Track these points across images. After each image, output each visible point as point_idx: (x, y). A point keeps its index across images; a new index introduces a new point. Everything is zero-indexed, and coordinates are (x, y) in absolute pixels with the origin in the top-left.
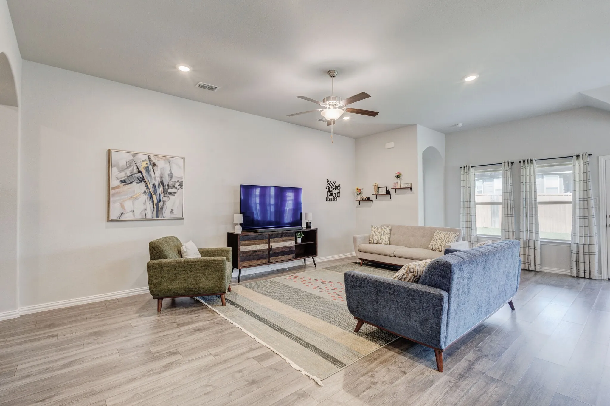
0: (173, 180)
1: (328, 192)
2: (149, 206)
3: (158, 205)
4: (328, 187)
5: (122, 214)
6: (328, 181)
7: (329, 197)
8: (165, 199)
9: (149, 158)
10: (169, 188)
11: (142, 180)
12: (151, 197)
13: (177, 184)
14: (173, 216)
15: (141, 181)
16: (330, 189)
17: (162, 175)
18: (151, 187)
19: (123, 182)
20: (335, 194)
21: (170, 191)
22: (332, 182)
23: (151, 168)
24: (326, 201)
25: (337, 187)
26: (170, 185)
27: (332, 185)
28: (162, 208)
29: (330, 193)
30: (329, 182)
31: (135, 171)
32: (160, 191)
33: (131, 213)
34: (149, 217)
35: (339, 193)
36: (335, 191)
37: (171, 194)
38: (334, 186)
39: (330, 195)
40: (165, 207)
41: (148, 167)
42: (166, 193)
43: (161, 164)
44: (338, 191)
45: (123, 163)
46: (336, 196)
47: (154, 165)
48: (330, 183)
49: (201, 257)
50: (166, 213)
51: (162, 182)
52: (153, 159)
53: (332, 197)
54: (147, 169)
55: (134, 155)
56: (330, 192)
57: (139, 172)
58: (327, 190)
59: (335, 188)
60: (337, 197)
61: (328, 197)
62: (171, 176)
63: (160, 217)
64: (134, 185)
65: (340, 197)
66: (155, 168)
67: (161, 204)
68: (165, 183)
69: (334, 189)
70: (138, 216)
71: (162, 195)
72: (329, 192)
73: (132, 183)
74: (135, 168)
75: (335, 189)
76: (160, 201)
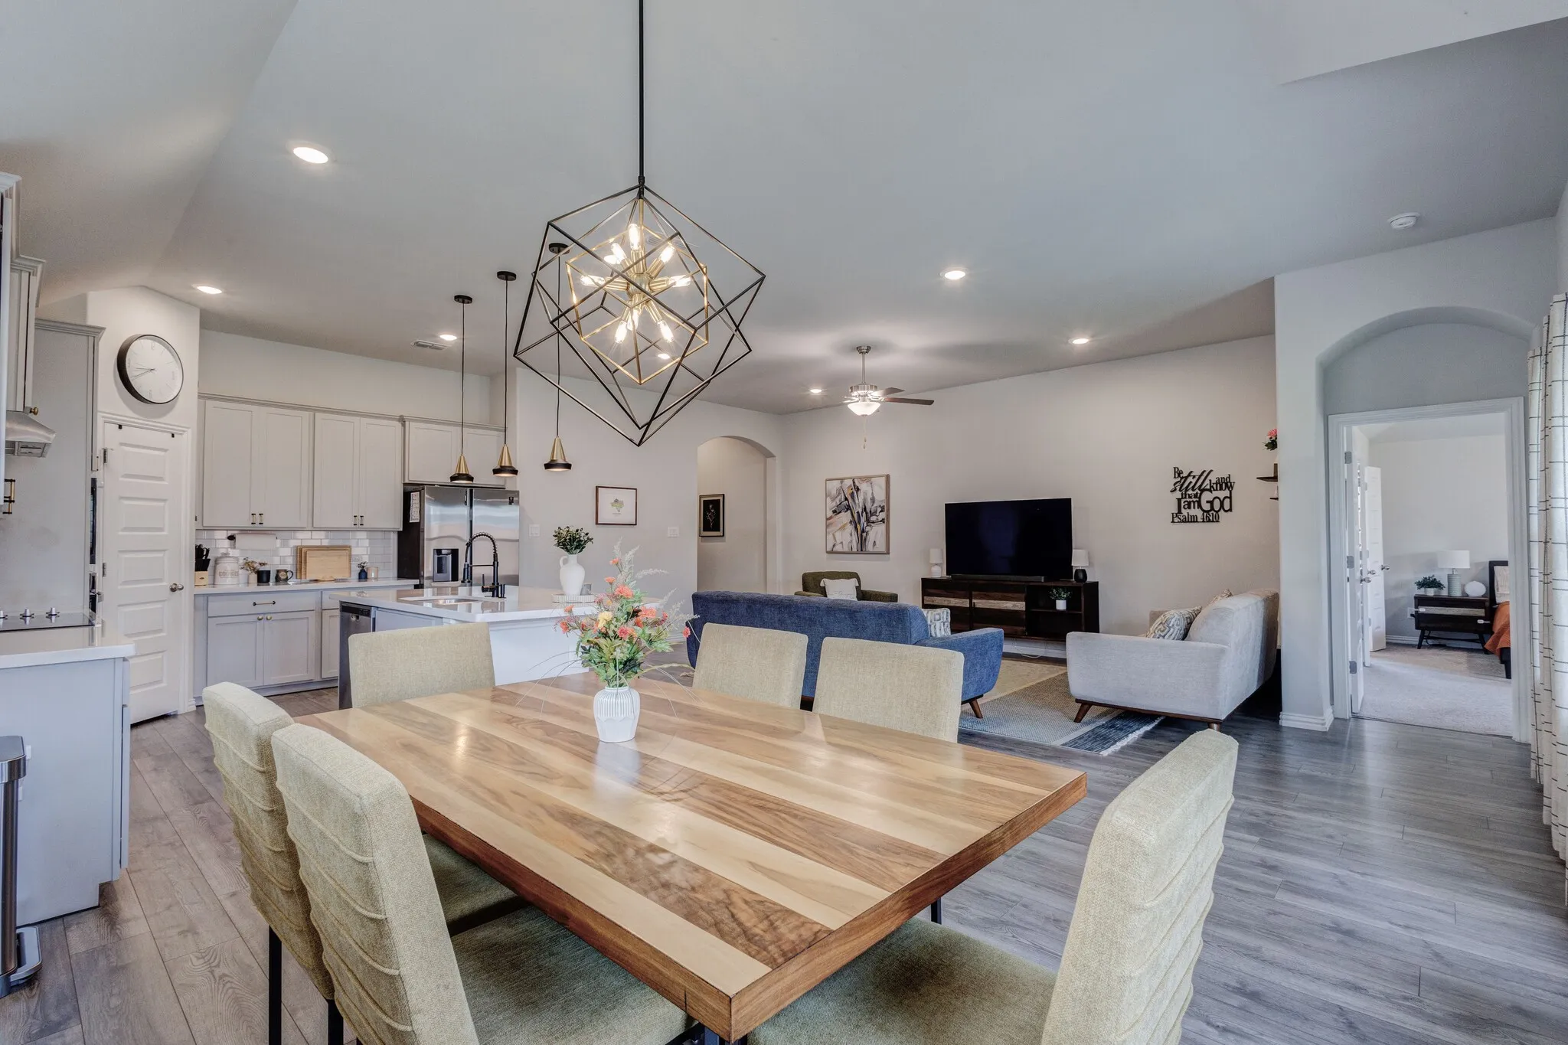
0: (875, 505)
1: (1179, 500)
2: (855, 538)
3: (862, 536)
4: (1178, 488)
5: (834, 546)
6: (1178, 473)
7: (1185, 512)
8: (868, 528)
9: (854, 482)
10: (871, 515)
11: (848, 508)
12: (856, 528)
13: (879, 509)
14: (876, 550)
15: (848, 510)
16: (1190, 492)
17: (865, 500)
18: (856, 515)
19: (834, 512)
20: (1211, 503)
21: (873, 518)
22: (1197, 473)
23: (855, 492)
24: (1173, 522)
25: (1217, 484)
26: (872, 512)
27: (1194, 481)
28: (865, 539)
29: (1189, 503)
30: (1185, 474)
31: (843, 499)
32: (863, 520)
33: (841, 545)
34: (855, 550)
35: (1227, 501)
36: (1207, 496)
37: (873, 522)
38: (1207, 482)
39: (1189, 508)
40: (868, 537)
41: (853, 493)
42: (868, 520)
43: (864, 487)
44: (1222, 494)
45: (834, 492)
46: (1212, 508)
47: (858, 489)
48: (1186, 478)
49: (856, 599)
50: (869, 547)
51: (865, 509)
52: (857, 484)
53: (1196, 512)
54: (852, 495)
55: (842, 480)
56: (1188, 500)
57: (846, 499)
58: (1178, 495)
59: (1208, 487)
60: (1217, 512)
61: (1180, 512)
62: (873, 500)
63: (864, 550)
64: (843, 514)
65: (1230, 510)
66: (859, 492)
67: (864, 534)
68: (868, 510)
69: (1203, 491)
70: (846, 549)
71: (865, 525)
72: (1183, 501)
73: (840, 512)
74: (843, 496)
75: (1210, 490)
76: (863, 531)
